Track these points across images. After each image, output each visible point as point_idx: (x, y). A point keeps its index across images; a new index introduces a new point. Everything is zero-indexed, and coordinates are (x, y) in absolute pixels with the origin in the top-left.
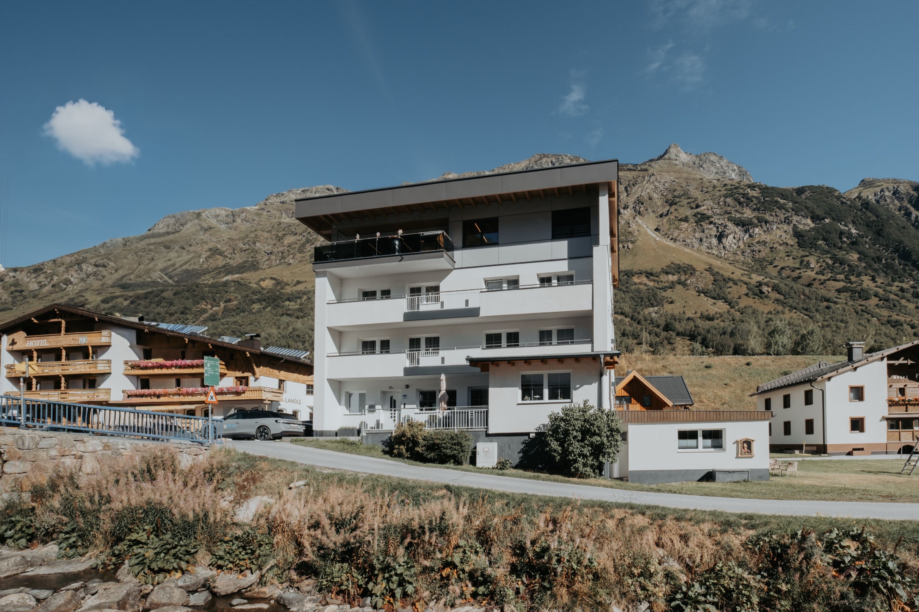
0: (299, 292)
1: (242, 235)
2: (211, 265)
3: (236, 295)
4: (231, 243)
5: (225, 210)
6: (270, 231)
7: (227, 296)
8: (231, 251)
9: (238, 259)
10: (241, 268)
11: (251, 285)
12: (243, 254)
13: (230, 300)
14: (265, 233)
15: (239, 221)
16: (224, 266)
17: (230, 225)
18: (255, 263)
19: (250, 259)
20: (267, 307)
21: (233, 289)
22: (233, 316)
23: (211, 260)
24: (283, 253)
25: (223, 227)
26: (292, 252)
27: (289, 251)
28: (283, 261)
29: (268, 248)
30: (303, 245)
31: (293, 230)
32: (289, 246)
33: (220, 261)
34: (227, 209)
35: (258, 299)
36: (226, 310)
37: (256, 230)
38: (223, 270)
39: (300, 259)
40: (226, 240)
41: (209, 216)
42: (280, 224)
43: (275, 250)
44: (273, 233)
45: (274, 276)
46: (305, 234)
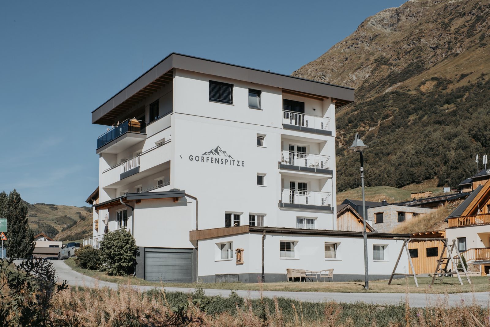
0: (459, 90)
1: (407, 34)
2: (377, 79)
3: (394, 108)
4: (396, 46)
5: (390, 11)
6: (436, 21)
7: (385, 112)
8: (396, 57)
9: (403, 64)
10: (406, 74)
11: (410, 93)
12: (407, 57)
13: (387, 116)
14: (430, 24)
15: (403, 18)
16: (389, 76)
17: (395, 26)
18: (420, 64)
19: (415, 61)
20: (424, 116)
21: (391, 101)
22: (388, 134)
23: (376, 73)
24: (449, 43)
25: (388, 30)
26: (460, 38)
27: (456, 39)
28: (449, 53)
29: (433, 41)
30: (473, 26)
31: (461, 10)
32: (457, 32)
33: (385, 71)
34: (391, 8)
35: (414, 109)
36: (383, 128)
37: (420, 24)
38: (387, 80)
39: (468, 45)
40: (391, 45)
41: (374, 23)
42: (446, 7)
43: (441, 42)
44: (439, 21)
45: (435, 76)
46: (474, 11)
